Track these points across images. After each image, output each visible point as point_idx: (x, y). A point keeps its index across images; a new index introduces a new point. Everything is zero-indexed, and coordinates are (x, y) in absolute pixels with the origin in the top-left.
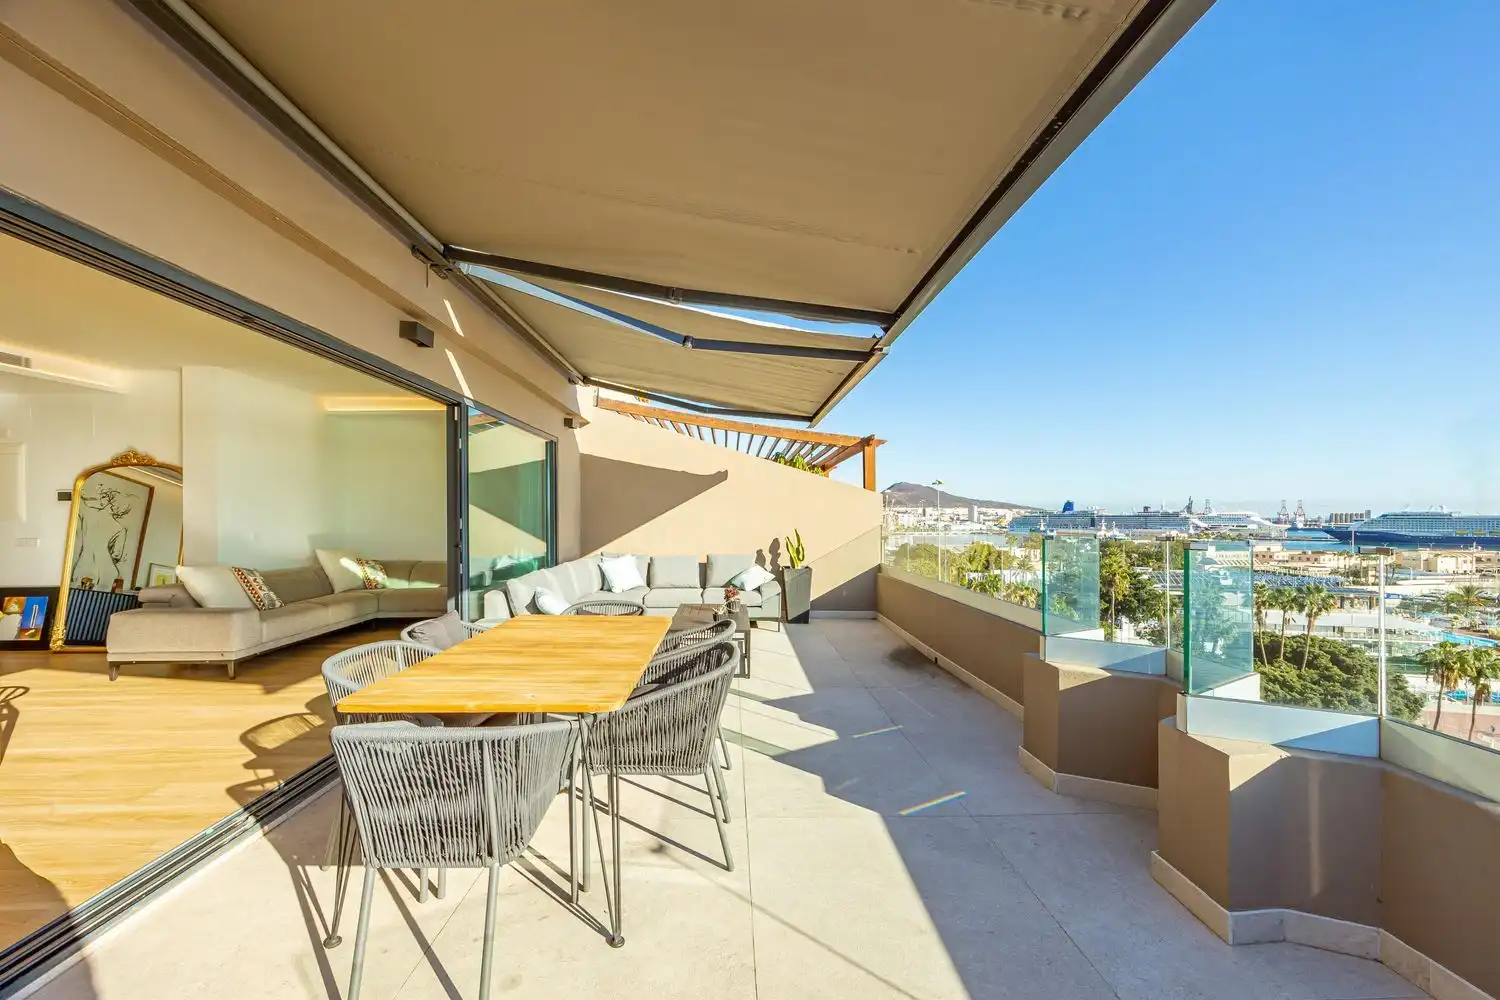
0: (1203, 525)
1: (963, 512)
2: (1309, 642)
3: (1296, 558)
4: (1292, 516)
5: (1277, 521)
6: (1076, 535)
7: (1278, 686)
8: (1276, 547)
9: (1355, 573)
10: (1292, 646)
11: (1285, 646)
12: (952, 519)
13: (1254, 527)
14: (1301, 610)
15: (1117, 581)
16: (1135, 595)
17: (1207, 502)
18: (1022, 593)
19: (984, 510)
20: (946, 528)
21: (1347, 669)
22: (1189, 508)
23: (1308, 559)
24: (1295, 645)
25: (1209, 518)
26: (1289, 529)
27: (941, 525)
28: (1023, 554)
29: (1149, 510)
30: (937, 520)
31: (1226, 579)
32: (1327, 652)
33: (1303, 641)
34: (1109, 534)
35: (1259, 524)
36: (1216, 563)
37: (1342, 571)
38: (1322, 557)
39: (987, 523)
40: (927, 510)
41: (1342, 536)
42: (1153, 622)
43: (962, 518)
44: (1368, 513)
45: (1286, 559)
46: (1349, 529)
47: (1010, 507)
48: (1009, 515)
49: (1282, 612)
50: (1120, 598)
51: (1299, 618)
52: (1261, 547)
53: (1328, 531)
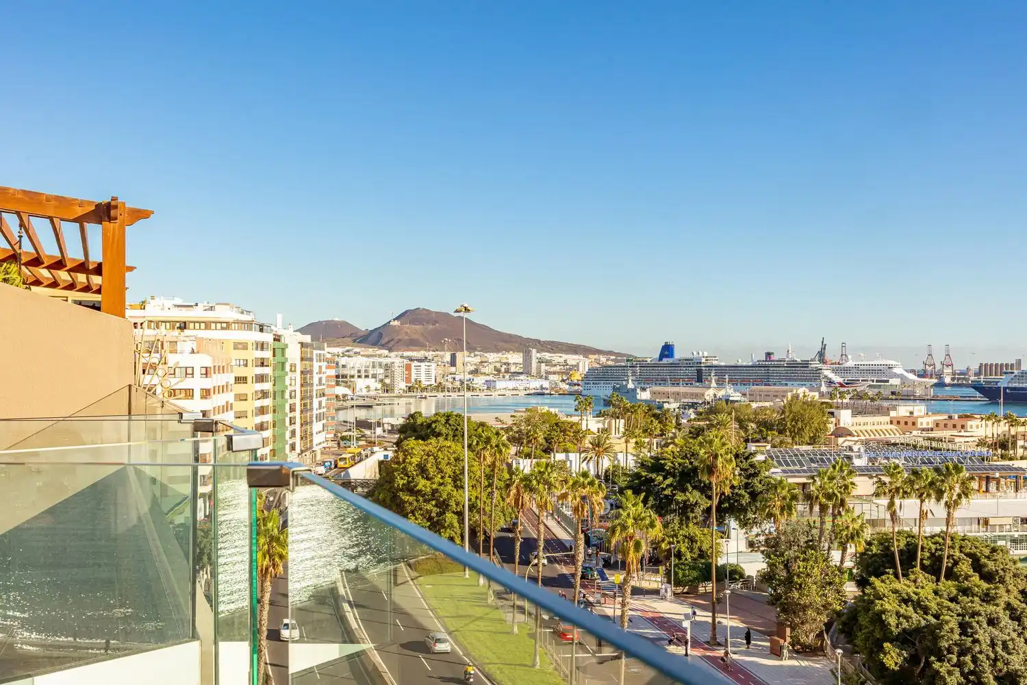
0: (837, 379)
1: (515, 358)
2: (949, 542)
3: (942, 425)
4: (938, 367)
5: (923, 374)
6: (677, 396)
7: (911, 609)
8: (919, 409)
9: (1004, 446)
10: (930, 549)
11: (923, 548)
12: (499, 371)
13: (895, 382)
14: (938, 499)
15: (720, 465)
16: (747, 486)
17: (843, 345)
18: (585, 492)
19: (547, 356)
20: (490, 385)
21: (988, 577)
22: (821, 354)
23: (954, 426)
24: (933, 547)
25: (847, 370)
26: (935, 385)
27: (479, 381)
28: (600, 426)
29: (775, 357)
30: (475, 372)
31: (859, 457)
32: (969, 555)
33: (941, 541)
34: (721, 393)
35: (901, 377)
36: (851, 434)
37: (989, 441)
38: (969, 423)
39: (552, 377)
40: (459, 355)
41: (990, 393)
42: (768, 526)
43: (513, 369)
44: (1019, 362)
45: (930, 426)
46: (999, 385)
47: (586, 351)
48: (584, 364)
49: (918, 501)
50: (727, 491)
51: (937, 509)
52: (903, 410)
53: (977, 387)
